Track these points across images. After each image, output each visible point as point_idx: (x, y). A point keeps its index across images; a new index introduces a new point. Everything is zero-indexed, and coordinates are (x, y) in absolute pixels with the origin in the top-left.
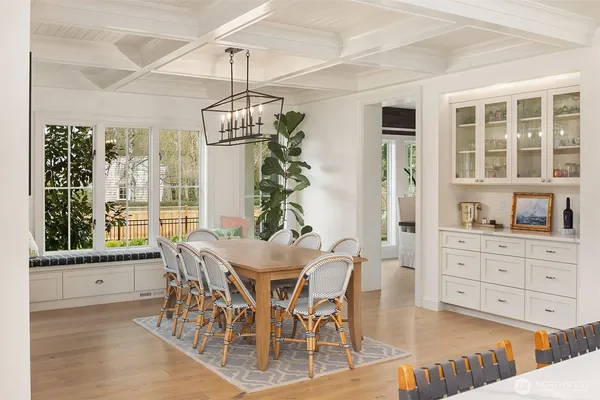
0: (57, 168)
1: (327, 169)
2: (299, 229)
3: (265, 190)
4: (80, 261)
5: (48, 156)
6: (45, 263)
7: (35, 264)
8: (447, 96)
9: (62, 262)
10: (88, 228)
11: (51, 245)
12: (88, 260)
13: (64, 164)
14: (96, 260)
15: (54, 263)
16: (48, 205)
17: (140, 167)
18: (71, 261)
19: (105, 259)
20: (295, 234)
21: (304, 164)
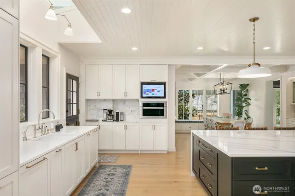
0: (181, 100)
1: (257, 100)
2: (246, 117)
3: (236, 106)
4: (186, 122)
5: (179, 97)
6: (178, 122)
7: (176, 122)
8: (290, 78)
9: (182, 122)
10: (188, 115)
11: (179, 118)
12: (188, 122)
13: (183, 99)
14: (189, 122)
15: (180, 122)
16: (179, 109)
17: (209, 98)
18: (184, 122)
19: (191, 122)
20: (245, 119)
21: (249, 99)
